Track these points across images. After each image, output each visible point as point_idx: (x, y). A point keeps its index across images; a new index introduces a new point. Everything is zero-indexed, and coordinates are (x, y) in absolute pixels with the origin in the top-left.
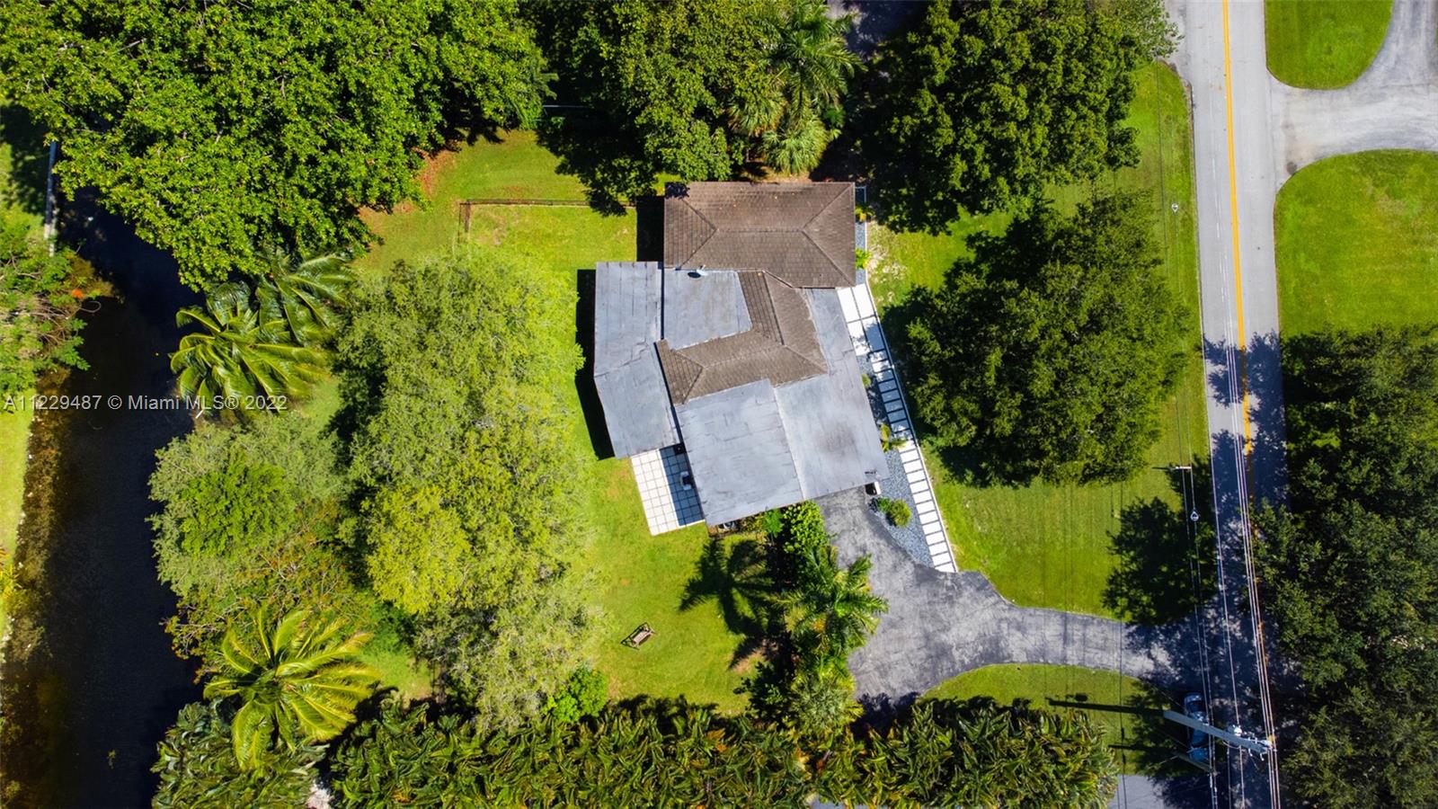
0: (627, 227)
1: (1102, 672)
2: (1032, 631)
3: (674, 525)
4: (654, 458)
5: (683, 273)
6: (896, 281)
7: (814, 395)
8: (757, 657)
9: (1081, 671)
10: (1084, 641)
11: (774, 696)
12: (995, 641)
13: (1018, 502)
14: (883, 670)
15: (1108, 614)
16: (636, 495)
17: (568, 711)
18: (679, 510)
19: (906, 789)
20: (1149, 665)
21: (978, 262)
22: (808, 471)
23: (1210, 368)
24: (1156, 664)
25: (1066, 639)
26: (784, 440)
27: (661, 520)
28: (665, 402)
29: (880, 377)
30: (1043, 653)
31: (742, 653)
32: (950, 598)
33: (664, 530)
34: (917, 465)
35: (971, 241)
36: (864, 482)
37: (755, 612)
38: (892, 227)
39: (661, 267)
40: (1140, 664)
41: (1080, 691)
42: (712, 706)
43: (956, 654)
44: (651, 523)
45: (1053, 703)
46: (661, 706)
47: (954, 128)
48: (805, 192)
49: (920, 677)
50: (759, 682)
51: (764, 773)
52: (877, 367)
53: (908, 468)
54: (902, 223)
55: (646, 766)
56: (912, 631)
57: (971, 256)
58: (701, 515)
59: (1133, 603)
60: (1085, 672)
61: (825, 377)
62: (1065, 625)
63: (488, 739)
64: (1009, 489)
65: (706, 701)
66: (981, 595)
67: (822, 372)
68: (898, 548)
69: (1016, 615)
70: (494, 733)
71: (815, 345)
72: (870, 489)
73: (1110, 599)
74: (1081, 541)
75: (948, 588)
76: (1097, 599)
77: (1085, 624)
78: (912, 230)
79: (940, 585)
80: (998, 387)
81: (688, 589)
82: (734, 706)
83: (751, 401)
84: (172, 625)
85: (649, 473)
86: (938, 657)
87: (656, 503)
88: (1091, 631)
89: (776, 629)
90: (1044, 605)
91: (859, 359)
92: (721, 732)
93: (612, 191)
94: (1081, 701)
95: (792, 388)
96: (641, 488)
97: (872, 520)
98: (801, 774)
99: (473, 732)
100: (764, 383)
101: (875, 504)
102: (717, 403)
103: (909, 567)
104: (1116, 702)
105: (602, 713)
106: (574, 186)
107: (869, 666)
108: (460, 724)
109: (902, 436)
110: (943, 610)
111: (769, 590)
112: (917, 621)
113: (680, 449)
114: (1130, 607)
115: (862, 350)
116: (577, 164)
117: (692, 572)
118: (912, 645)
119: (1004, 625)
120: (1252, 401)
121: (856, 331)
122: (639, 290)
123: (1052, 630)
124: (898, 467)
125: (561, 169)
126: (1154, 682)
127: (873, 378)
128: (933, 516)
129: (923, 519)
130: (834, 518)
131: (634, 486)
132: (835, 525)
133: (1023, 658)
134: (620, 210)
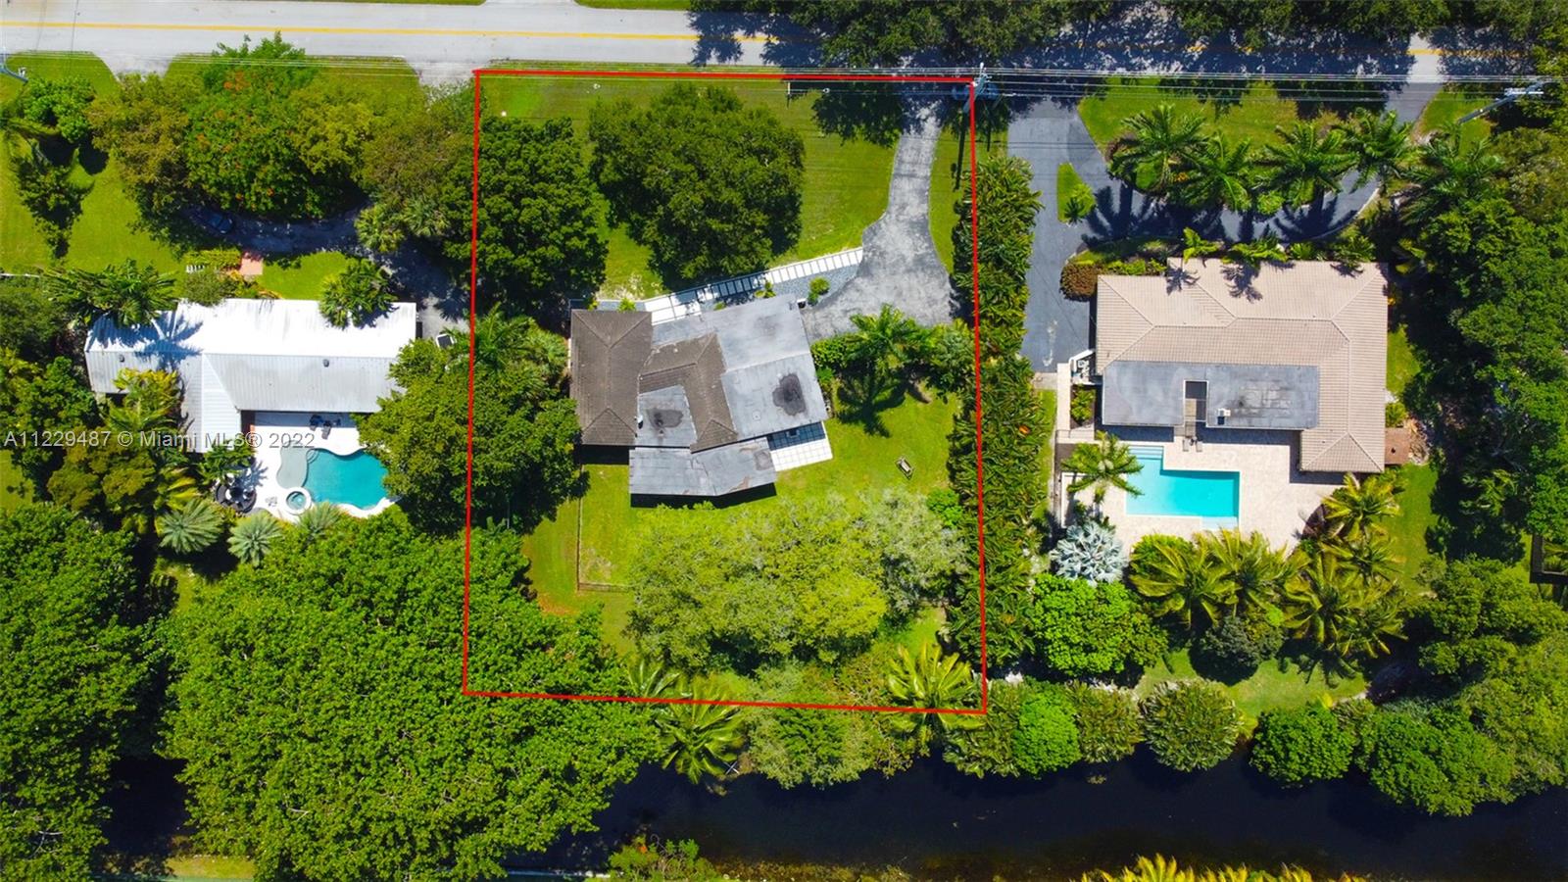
0: (599, 472)
1: (936, 152)
2: (906, 199)
3: (824, 443)
4: (775, 454)
5: (638, 431)
6: (644, 280)
7: (732, 344)
8: (921, 387)
9: (935, 168)
10: (914, 163)
11: (949, 377)
12: (912, 224)
13: (812, 203)
14: (932, 302)
15: (896, 146)
16: (802, 468)
17: (954, 513)
18: (814, 438)
19: (1013, 295)
20: (932, 120)
21: (629, 221)
22: (788, 349)
23: (713, 60)
24: (931, 115)
25: (911, 176)
26: (766, 365)
27: (821, 452)
28: (736, 447)
29: (716, 295)
30: (921, 192)
31: (918, 397)
32: (881, 254)
33: (829, 450)
34: (784, 272)
35: (612, 225)
36: (797, 310)
37: (888, 388)
38: (601, 282)
39: (634, 447)
40: (931, 126)
41: (949, 169)
42: (955, 418)
43: (921, 252)
44: (823, 458)
45: (957, 187)
46: (955, 453)
47: (546, 245)
48: (578, 344)
49: (938, 277)
50: (939, 387)
51: (998, 387)
52: (709, 296)
53: (786, 278)
54: (598, 274)
55: (992, 463)
56: (904, 281)
57: (624, 226)
58: (818, 424)
59: (887, 127)
60: (935, 164)
61: (719, 334)
62: (901, 176)
63: (972, 564)
64: (802, 209)
65: (951, 422)
66: (879, 233)
67: (715, 338)
68: (845, 288)
69: (893, 209)
70: (969, 561)
71: (695, 342)
72: (801, 305)
73: (886, 143)
74: (841, 161)
75: (874, 253)
76: (884, 152)
77: (901, 162)
78: (604, 268)
79: (871, 260)
80: (735, 222)
81: (872, 433)
82: (956, 404)
83: (736, 387)
84: (889, 771)
85: (787, 459)
86: (923, 264)
87: (808, 455)
88: (906, 158)
89: (900, 373)
90: (887, 189)
91: (703, 310)
92: (972, 412)
93: (569, 482)
94: (956, 168)
95: (727, 358)
96: (797, 465)
97: (823, 305)
98: (999, 362)
99: (966, 575)
100: (723, 378)
101: (812, 302)
102: (738, 411)
103: (859, 281)
104: (957, 145)
105: (957, 491)
106: (566, 508)
107: (929, 312)
108: (962, 583)
109: (763, 282)
110: (890, 260)
111: (873, 378)
112: (897, 277)
113: (770, 437)
114: (891, 131)
115: (696, 307)
116: (548, 506)
117: (859, 429)
118: (914, 282)
119: (901, 218)
120: (739, 35)
121: (681, 310)
122: (651, 463)
123: (906, 185)
124: (786, 286)
125: (552, 518)
126: (944, 117)
127: (718, 300)
128: (821, 262)
129: (824, 269)
130: (822, 331)
131: (795, 470)
132: (827, 332)
133: (925, 206)
134: (585, 477)
